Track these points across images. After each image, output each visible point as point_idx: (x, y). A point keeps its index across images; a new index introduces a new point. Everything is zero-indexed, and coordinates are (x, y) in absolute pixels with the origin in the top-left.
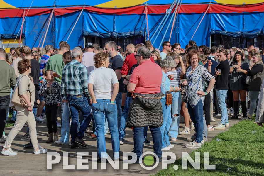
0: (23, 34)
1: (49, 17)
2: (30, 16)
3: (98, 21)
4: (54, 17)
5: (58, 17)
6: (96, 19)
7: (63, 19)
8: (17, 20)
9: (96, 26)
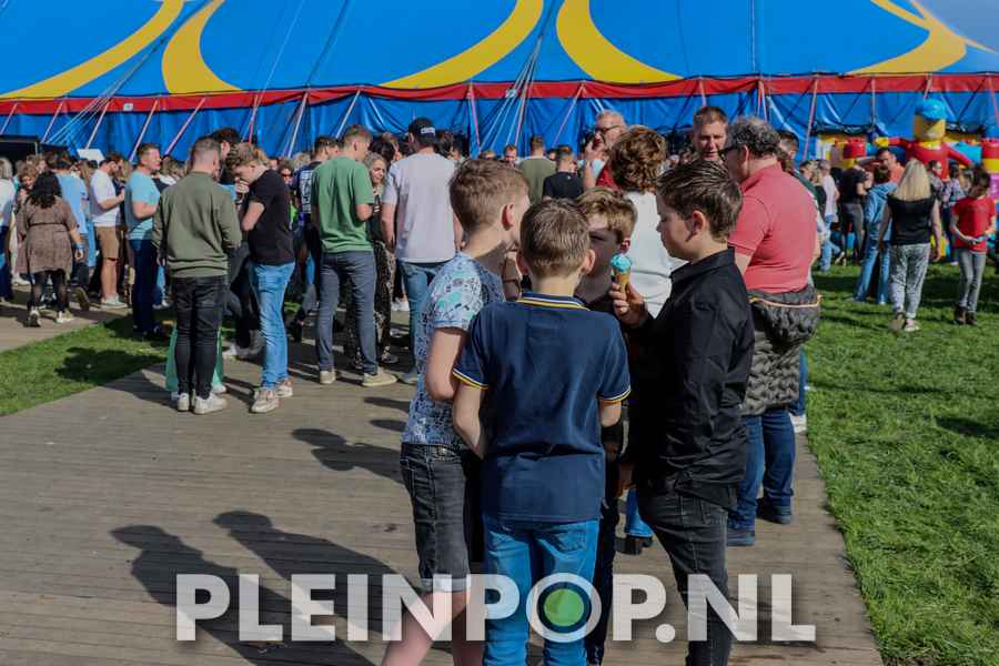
0: (255, 137)
1: (299, 105)
2: (265, 104)
3: (388, 113)
4: (308, 106)
5: (315, 105)
6: (385, 110)
7: (324, 108)
8: (243, 112)
9: (381, 120)
